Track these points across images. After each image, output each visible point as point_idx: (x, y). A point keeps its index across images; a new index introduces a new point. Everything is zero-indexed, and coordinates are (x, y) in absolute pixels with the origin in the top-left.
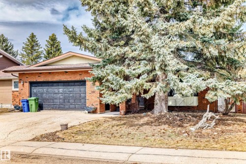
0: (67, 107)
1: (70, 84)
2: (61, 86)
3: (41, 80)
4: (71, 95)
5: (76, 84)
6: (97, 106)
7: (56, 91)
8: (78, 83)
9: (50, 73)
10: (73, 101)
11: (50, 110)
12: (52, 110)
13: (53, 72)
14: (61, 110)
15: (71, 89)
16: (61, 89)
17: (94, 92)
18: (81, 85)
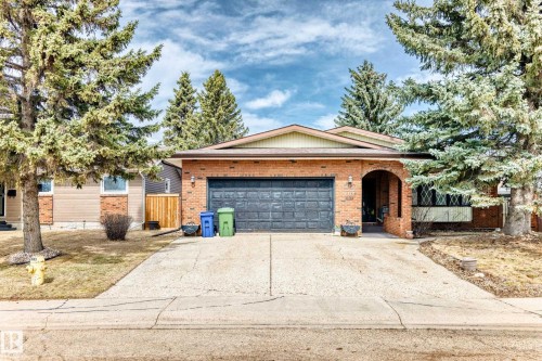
0: (289, 225)
2: (276, 186)
3: (237, 176)
4: (299, 203)
5: (309, 183)
6: (357, 224)
8: (314, 183)
9: (256, 162)
10: (303, 216)
15: (298, 193)
16: (277, 193)
17: (352, 199)
18: (320, 186)
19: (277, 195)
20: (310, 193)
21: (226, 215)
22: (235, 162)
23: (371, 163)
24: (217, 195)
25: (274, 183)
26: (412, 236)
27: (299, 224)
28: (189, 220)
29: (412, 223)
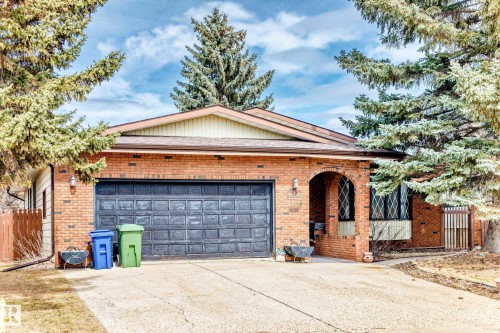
0: (212, 249)
1: (222, 188)
2: (194, 193)
3: (140, 177)
4: (226, 217)
5: (239, 188)
6: (304, 245)
7: (180, 206)
8: (246, 188)
9: (168, 157)
10: (231, 234)
11: (159, 259)
12: (166, 258)
13: (180, 156)
14: (192, 258)
15: (224, 203)
16: (196, 202)
17: (296, 210)
18: (254, 193)
19: (195, 205)
20: (241, 202)
21: (132, 235)
22: (137, 156)
23: (320, 162)
24: (107, 205)
25: (190, 188)
26: (371, 258)
27: (225, 247)
28: (68, 244)
29: (370, 242)
